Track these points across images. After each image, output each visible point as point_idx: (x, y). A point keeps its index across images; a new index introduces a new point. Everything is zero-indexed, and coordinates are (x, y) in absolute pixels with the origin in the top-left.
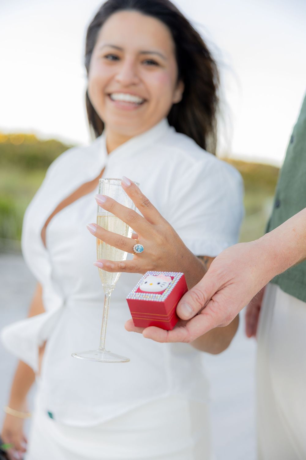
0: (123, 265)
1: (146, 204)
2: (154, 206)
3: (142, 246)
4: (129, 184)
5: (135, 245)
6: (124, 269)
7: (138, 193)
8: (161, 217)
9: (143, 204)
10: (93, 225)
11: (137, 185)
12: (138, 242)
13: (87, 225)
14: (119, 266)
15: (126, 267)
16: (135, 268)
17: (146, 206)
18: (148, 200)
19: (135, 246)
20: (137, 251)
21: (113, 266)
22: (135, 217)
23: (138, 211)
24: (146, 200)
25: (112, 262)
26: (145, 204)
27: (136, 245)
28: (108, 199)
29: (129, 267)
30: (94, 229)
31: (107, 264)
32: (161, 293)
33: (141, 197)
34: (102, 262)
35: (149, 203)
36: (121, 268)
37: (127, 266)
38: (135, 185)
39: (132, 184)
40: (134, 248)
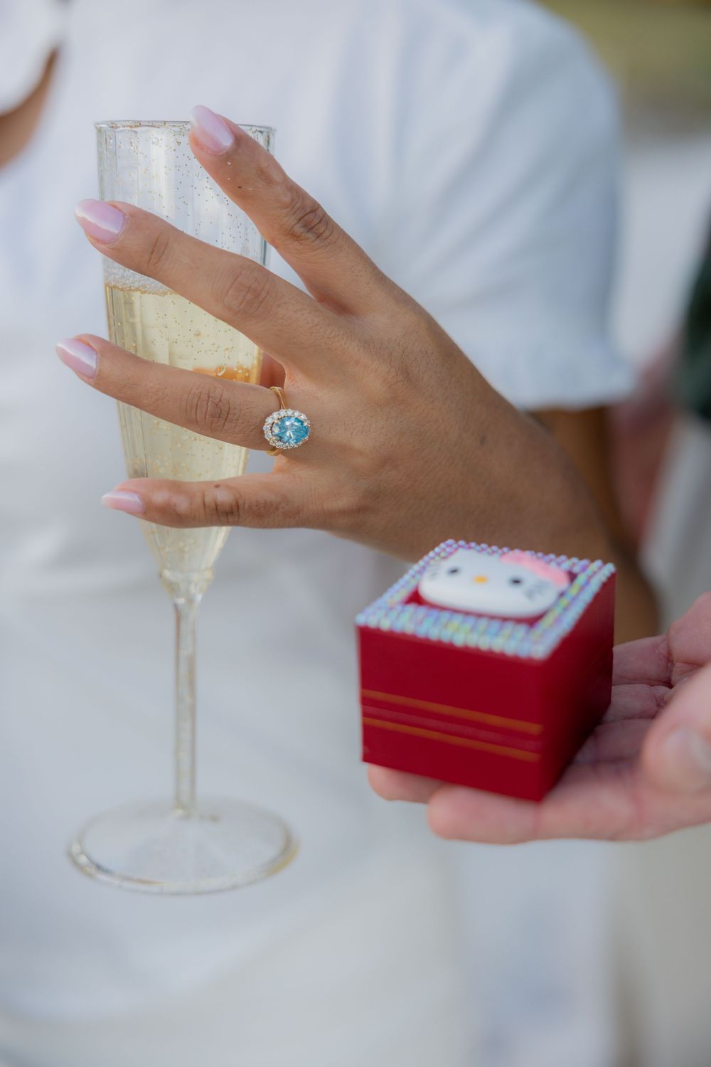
0: (223, 497)
1: (309, 228)
2: (344, 234)
3: (303, 417)
4: (227, 142)
5: (269, 414)
6: (232, 513)
7: (269, 181)
8: (381, 279)
9: (298, 229)
10: (86, 342)
11: (261, 140)
12: (283, 402)
13: (60, 345)
14: (206, 502)
15: (237, 506)
16: (277, 509)
17: (310, 235)
18: (315, 209)
19: (269, 420)
20: (281, 439)
21: (182, 504)
22: (264, 294)
23: (277, 264)
24: (308, 210)
25: (176, 487)
26: (305, 226)
27: (275, 415)
28: (139, 220)
29: (250, 507)
30: (90, 361)
31: (160, 497)
32: (532, 621)
33: (286, 199)
34: (135, 492)
35: (325, 220)
36: (217, 509)
37: (241, 502)
38: (255, 145)
39: (240, 139)
40: (266, 428)
